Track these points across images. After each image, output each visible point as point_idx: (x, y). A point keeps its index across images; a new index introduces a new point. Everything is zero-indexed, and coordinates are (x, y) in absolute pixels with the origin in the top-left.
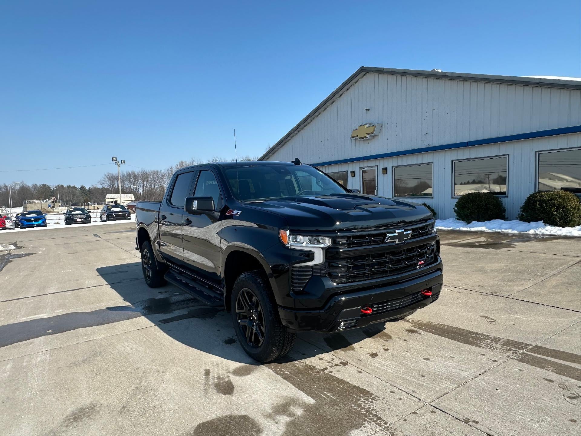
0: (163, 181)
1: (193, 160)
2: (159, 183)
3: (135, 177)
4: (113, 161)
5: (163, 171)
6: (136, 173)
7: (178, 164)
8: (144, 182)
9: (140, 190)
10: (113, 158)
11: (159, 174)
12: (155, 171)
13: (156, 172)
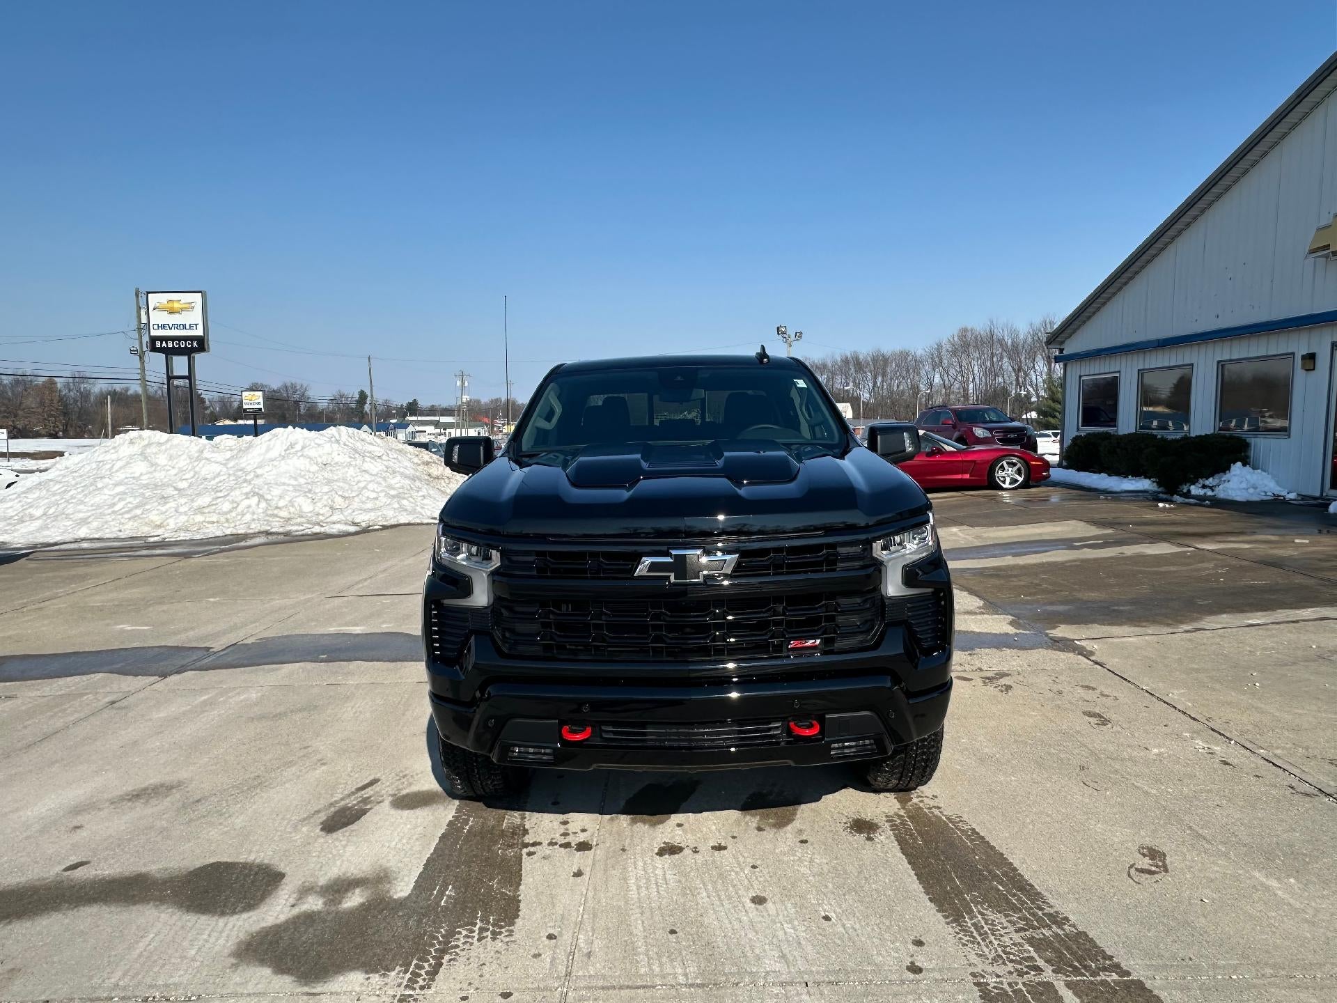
0: (918, 374)
1: (992, 323)
2: (909, 381)
3: (859, 365)
4: (778, 334)
5: (920, 352)
6: (861, 357)
7: (956, 334)
8: (875, 378)
9: (865, 396)
10: (778, 328)
11: (910, 358)
12: (901, 353)
13: (904, 355)
